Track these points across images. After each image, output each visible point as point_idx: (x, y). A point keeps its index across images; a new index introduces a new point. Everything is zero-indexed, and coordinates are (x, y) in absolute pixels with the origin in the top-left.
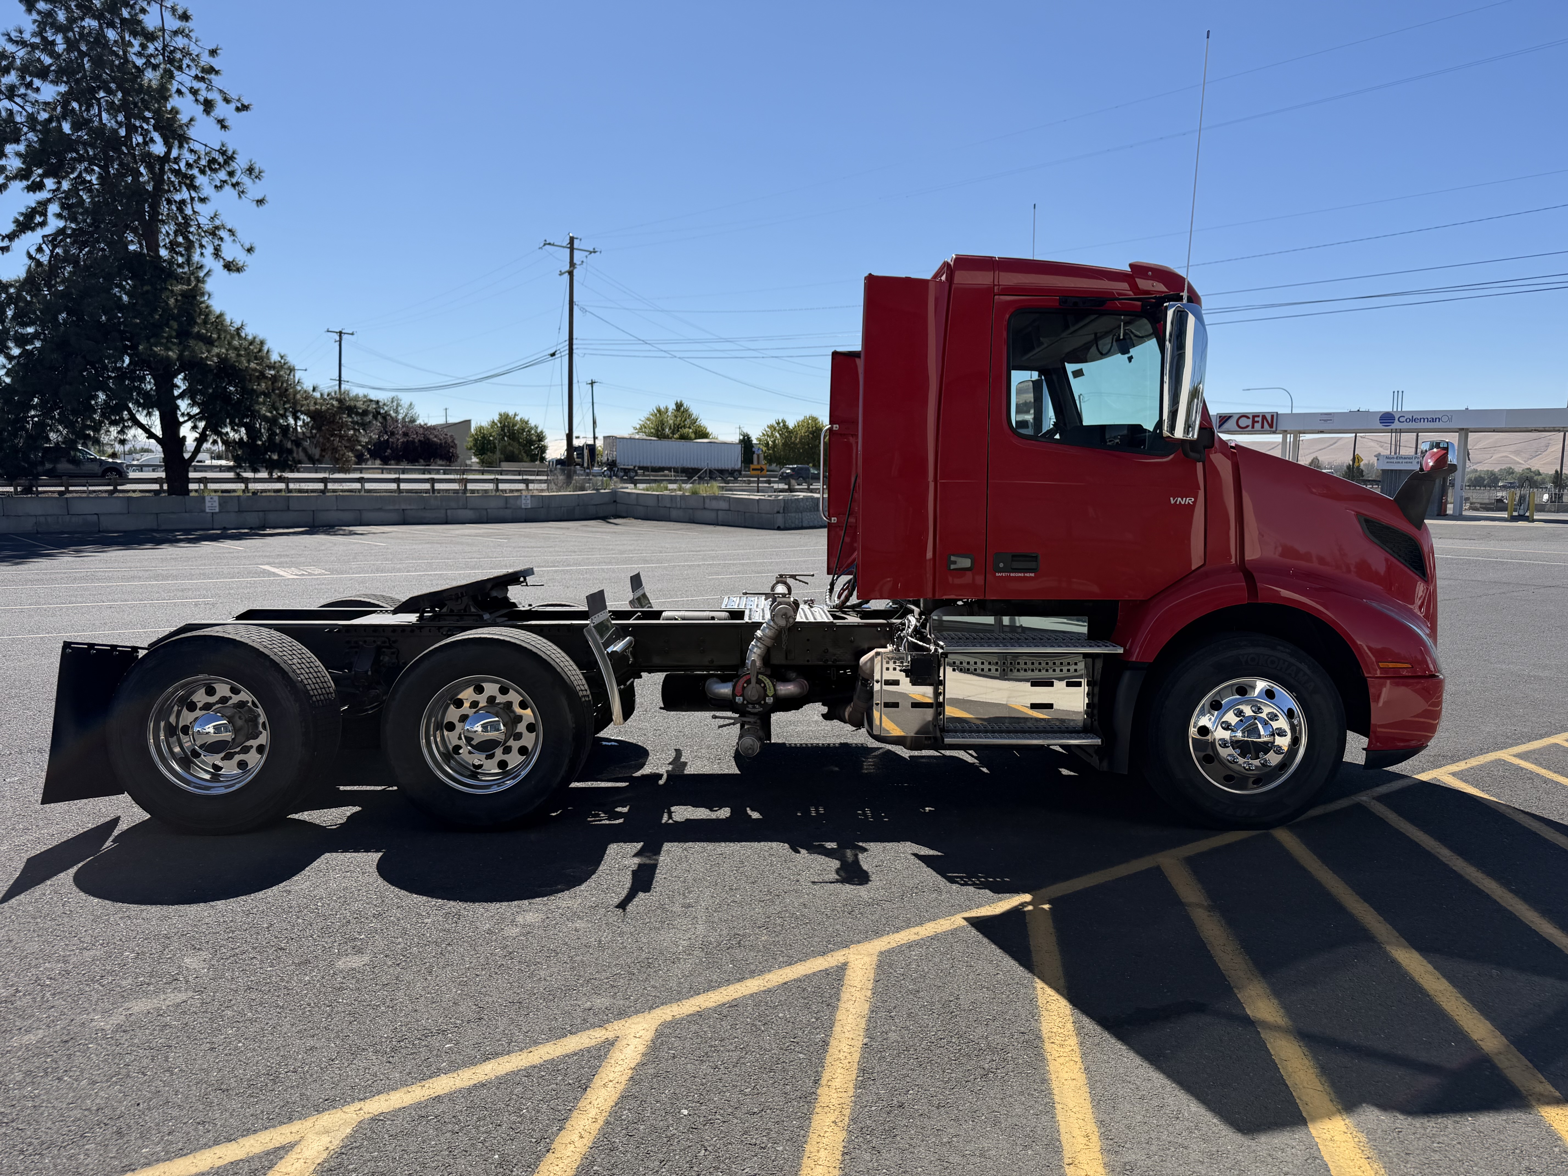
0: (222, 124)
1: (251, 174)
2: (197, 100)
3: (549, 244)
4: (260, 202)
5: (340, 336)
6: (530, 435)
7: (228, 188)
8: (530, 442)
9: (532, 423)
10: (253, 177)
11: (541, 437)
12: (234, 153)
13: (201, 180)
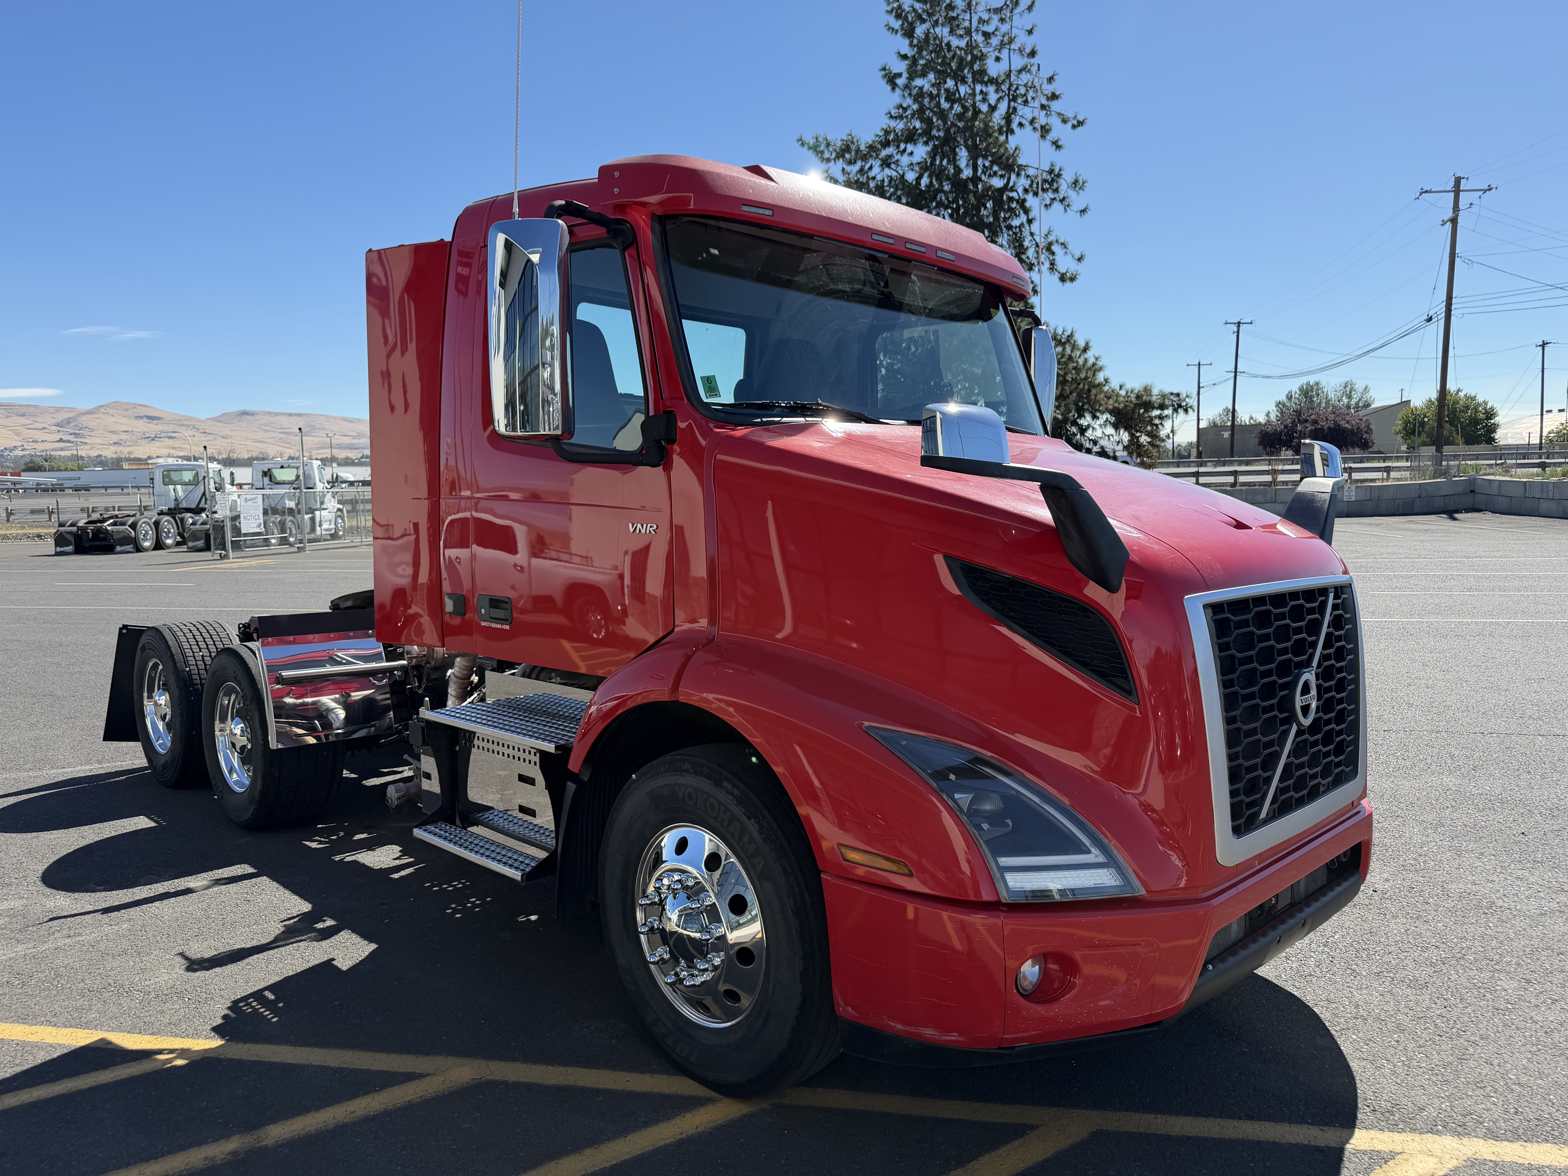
0: (1057, 145)
1: (1076, 186)
2: (1034, 128)
3: (1426, 192)
4: (1083, 211)
5: (1239, 327)
6: (1477, 411)
7: (1057, 205)
8: (1475, 421)
9: (1480, 399)
10: (1077, 188)
11: (1490, 414)
12: (1060, 170)
13: (1031, 201)
